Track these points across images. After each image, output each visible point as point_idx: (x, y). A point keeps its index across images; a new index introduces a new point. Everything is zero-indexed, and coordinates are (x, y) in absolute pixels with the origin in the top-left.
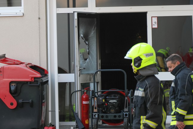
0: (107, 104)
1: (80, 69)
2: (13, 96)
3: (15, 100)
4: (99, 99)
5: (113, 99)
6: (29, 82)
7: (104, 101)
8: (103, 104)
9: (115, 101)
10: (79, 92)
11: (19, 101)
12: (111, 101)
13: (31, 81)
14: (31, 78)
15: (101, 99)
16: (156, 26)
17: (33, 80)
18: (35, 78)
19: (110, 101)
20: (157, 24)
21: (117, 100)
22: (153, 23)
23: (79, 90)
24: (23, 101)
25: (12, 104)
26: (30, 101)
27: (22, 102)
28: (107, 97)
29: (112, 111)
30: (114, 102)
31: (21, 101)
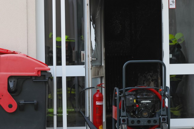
0: (139, 105)
1: (92, 60)
2: (12, 96)
3: (14, 101)
4: (129, 99)
5: (146, 99)
6: (34, 76)
7: (135, 101)
8: (134, 105)
9: (149, 101)
10: (90, 90)
11: (20, 102)
12: (143, 102)
13: (37, 75)
14: (37, 72)
15: (131, 99)
16: (173, 6)
17: (40, 74)
18: (42, 71)
19: (141, 102)
20: (175, 3)
21: (151, 101)
22: (171, 3)
23: (90, 87)
24: (25, 101)
25: (10, 106)
26: (35, 102)
27: (24, 103)
28: (138, 97)
29: (145, 114)
30: (147, 103)
31: (22, 102)
